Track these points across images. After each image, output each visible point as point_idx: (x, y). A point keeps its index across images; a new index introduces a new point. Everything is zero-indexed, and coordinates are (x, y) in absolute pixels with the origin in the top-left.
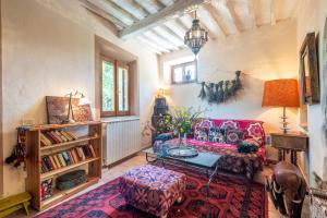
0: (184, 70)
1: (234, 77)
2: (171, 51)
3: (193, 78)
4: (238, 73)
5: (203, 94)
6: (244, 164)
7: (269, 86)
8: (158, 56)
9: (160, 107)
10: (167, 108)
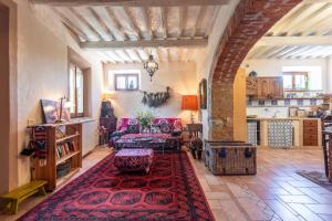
0: (127, 80)
1: (165, 90)
2: (118, 63)
3: (135, 87)
4: (168, 88)
5: (145, 101)
6: (176, 143)
7: (185, 98)
8: (103, 63)
9: (106, 109)
10: (112, 110)
